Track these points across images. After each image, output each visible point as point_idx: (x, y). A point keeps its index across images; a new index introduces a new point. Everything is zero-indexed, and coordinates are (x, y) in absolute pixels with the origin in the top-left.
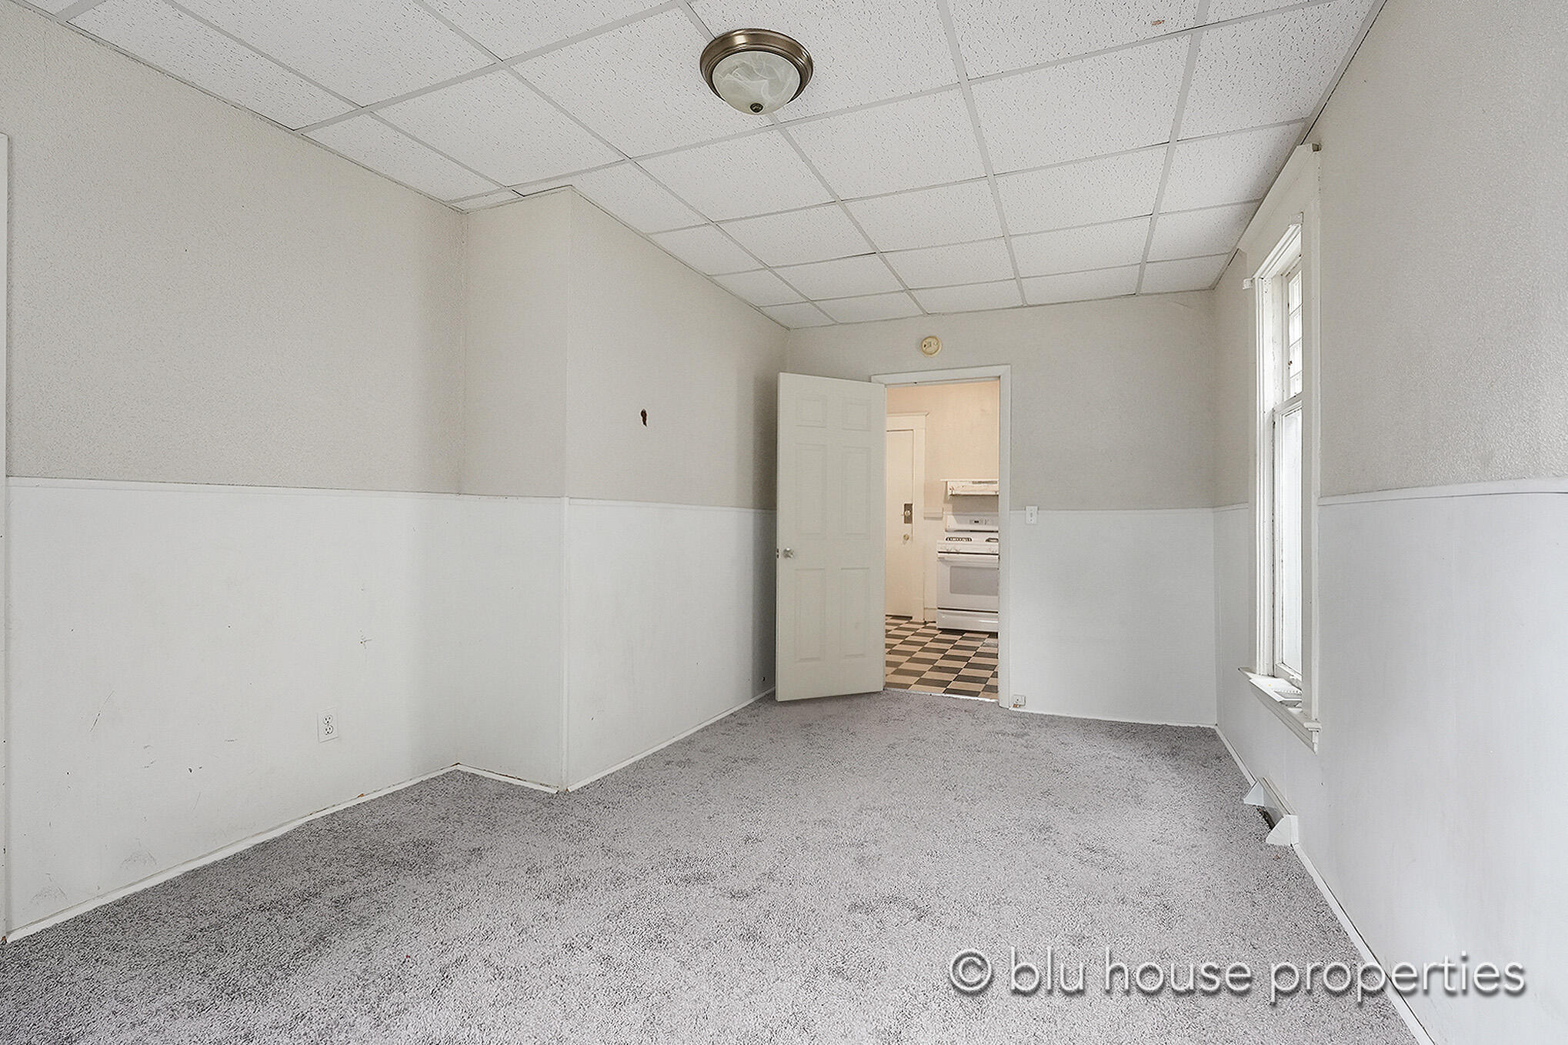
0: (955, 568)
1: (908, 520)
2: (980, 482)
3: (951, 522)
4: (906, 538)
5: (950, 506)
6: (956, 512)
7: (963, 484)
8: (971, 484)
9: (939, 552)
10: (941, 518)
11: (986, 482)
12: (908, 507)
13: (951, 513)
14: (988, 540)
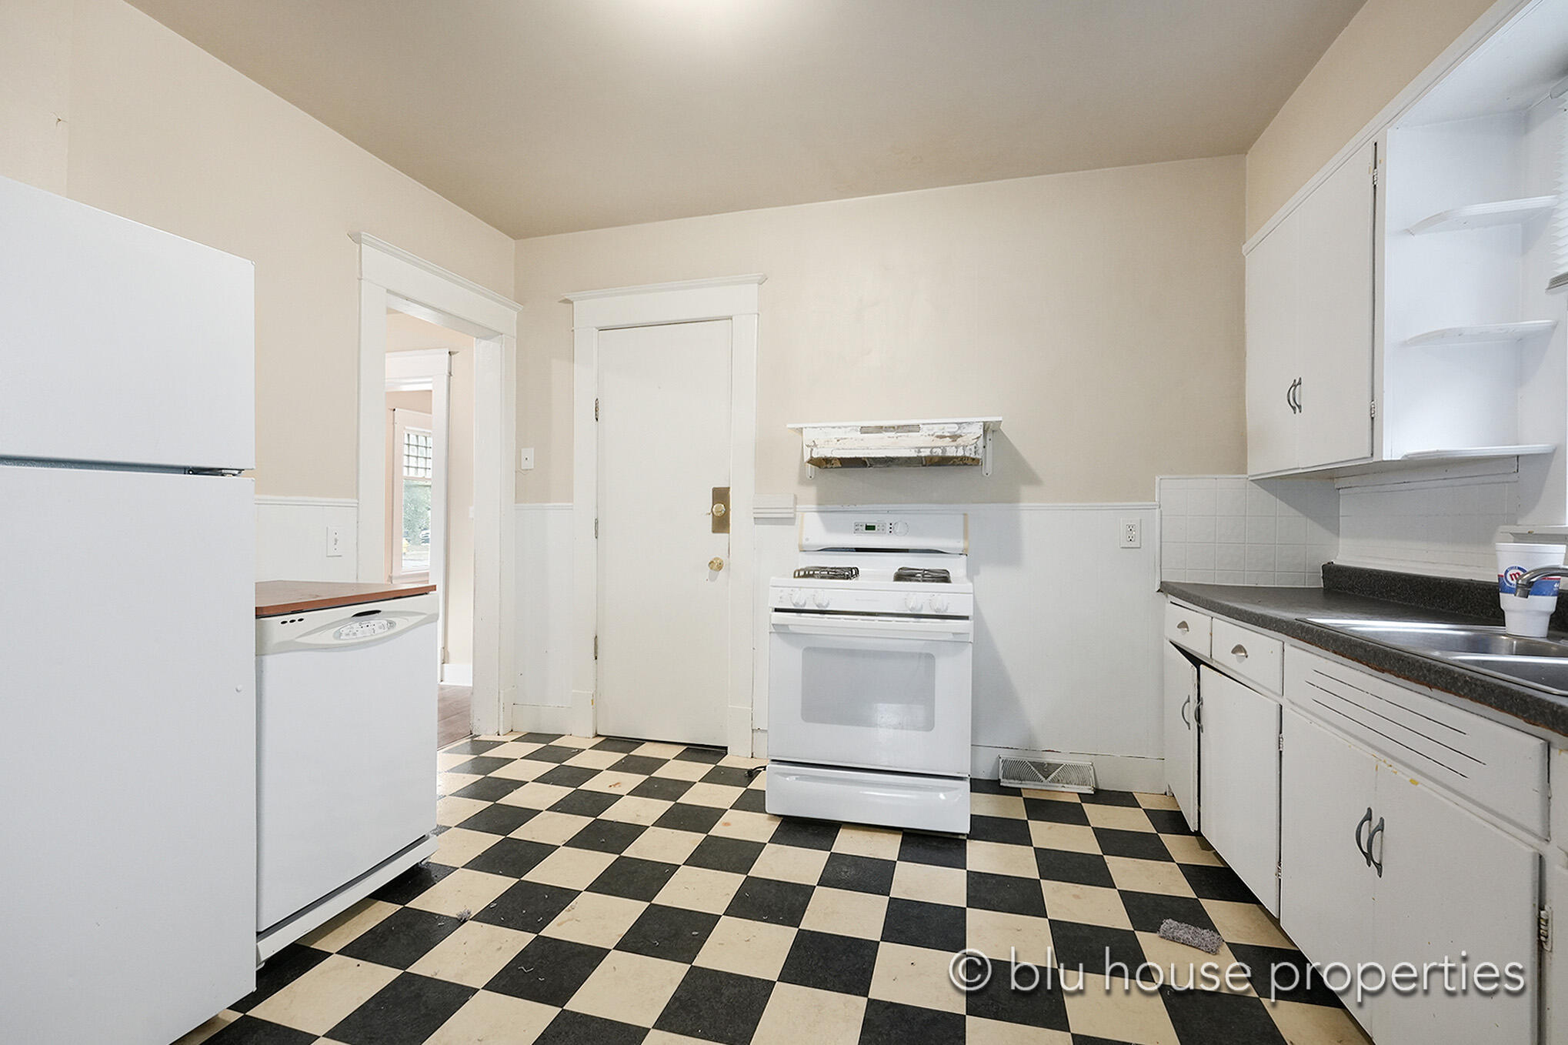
0: (815, 651)
1: (721, 524)
2: (880, 429)
3: (814, 528)
4: (716, 566)
5: (811, 492)
6: (825, 505)
7: (840, 433)
8: (858, 435)
9: (777, 610)
10: (790, 521)
11: (893, 429)
12: (721, 496)
13: (814, 507)
14: (899, 577)
